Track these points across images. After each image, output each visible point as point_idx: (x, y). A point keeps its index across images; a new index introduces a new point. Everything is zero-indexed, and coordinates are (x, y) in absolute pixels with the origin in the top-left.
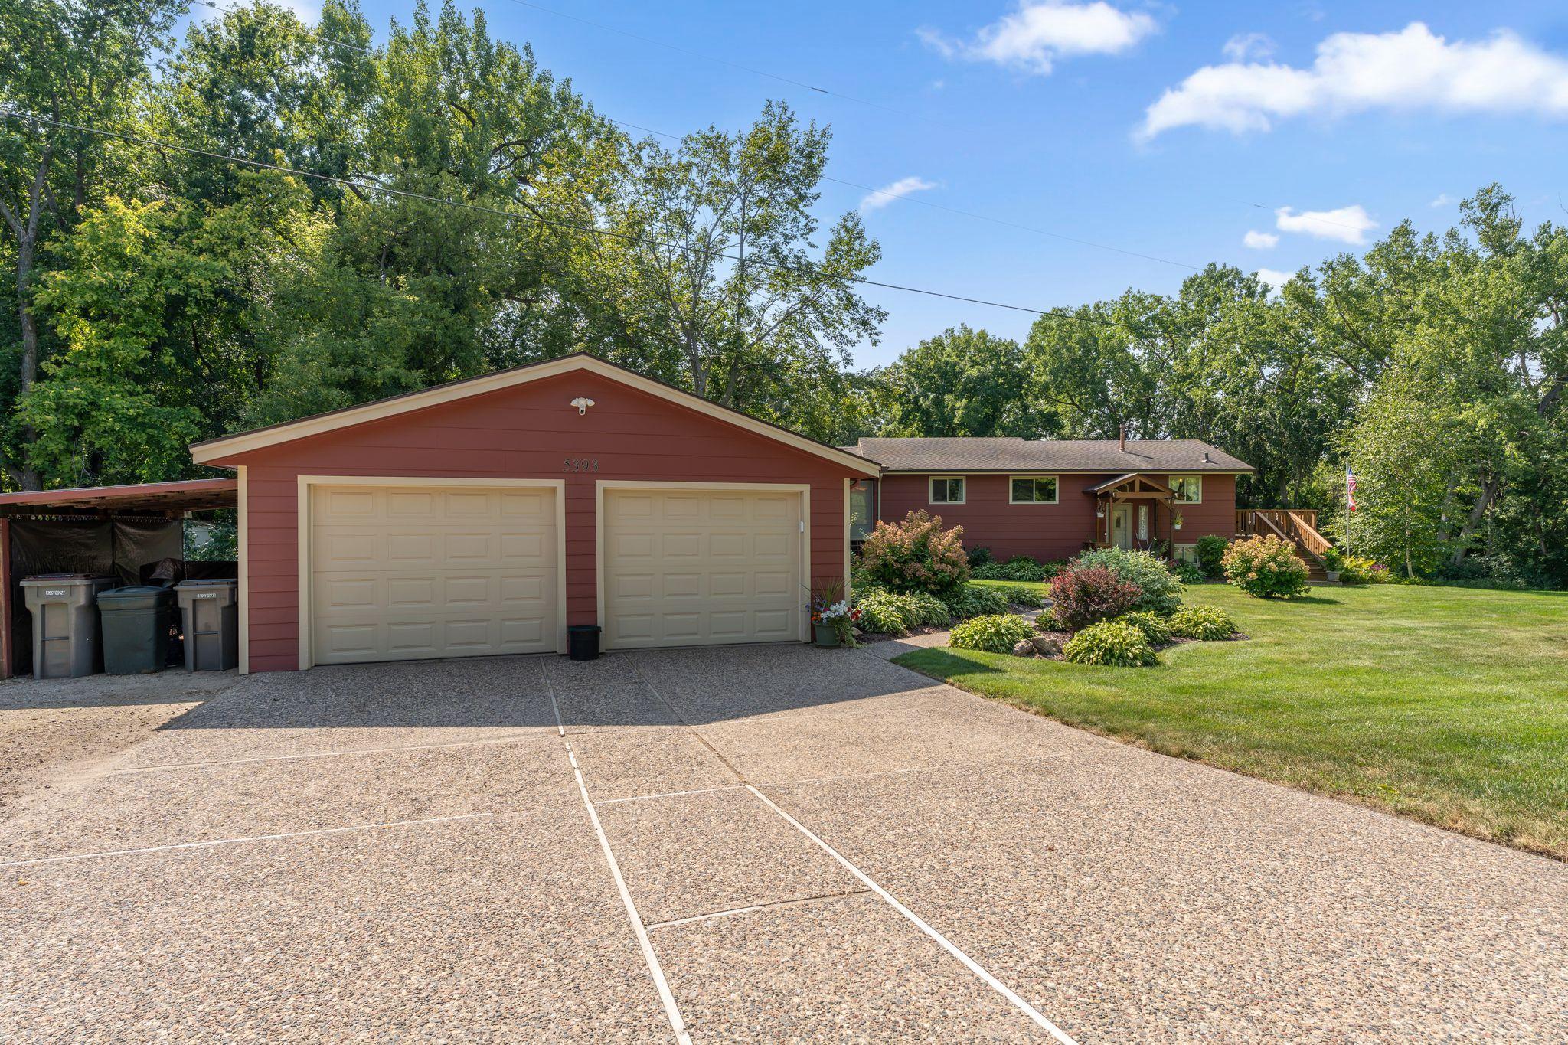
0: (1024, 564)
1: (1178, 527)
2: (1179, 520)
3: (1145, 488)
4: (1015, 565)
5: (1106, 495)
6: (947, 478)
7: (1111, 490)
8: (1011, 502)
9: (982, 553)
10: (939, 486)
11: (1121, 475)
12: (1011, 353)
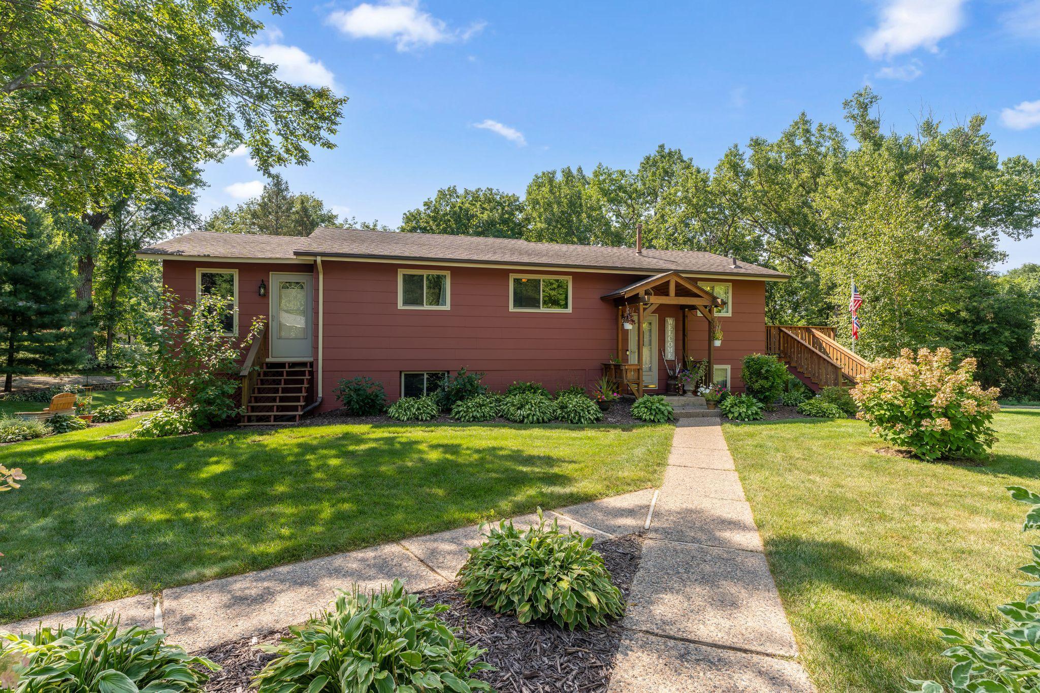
0: (529, 395)
1: (718, 343)
2: (719, 334)
3: (681, 291)
4: (517, 399)
5: (635, 299)
6: (425, 273)
7: (642, 292)
8: (511, 309)
9: (470, 381)
10: (413, 283)
11: (648, 277)
12: (513, 205)
